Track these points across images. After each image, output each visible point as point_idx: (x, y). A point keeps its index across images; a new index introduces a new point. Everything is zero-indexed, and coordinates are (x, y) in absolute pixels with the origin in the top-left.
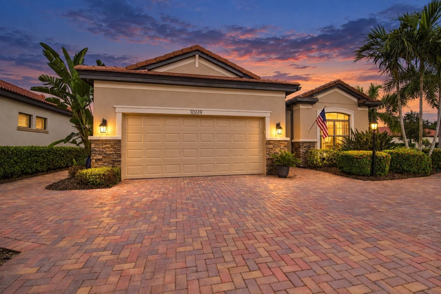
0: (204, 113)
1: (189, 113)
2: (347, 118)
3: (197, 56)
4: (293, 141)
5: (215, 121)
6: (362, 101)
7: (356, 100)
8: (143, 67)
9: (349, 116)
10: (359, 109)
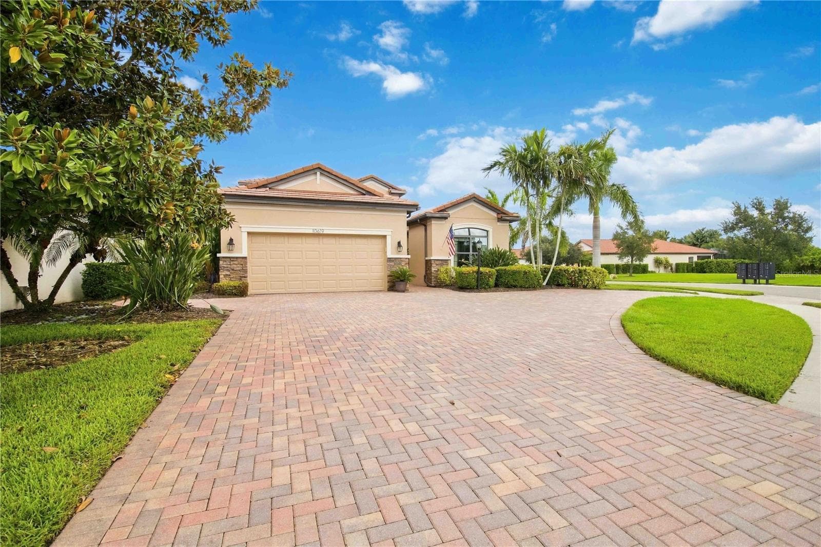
0: (325, 232)
1: (311, 232)
2: (485, 234)
3: (318, 173)
4: (426, 259)
5: (338, 239)
6: (500, 216)
7: (495, 215)
8: (264, 186)
9: (487, 231)
10: (498, 224)
